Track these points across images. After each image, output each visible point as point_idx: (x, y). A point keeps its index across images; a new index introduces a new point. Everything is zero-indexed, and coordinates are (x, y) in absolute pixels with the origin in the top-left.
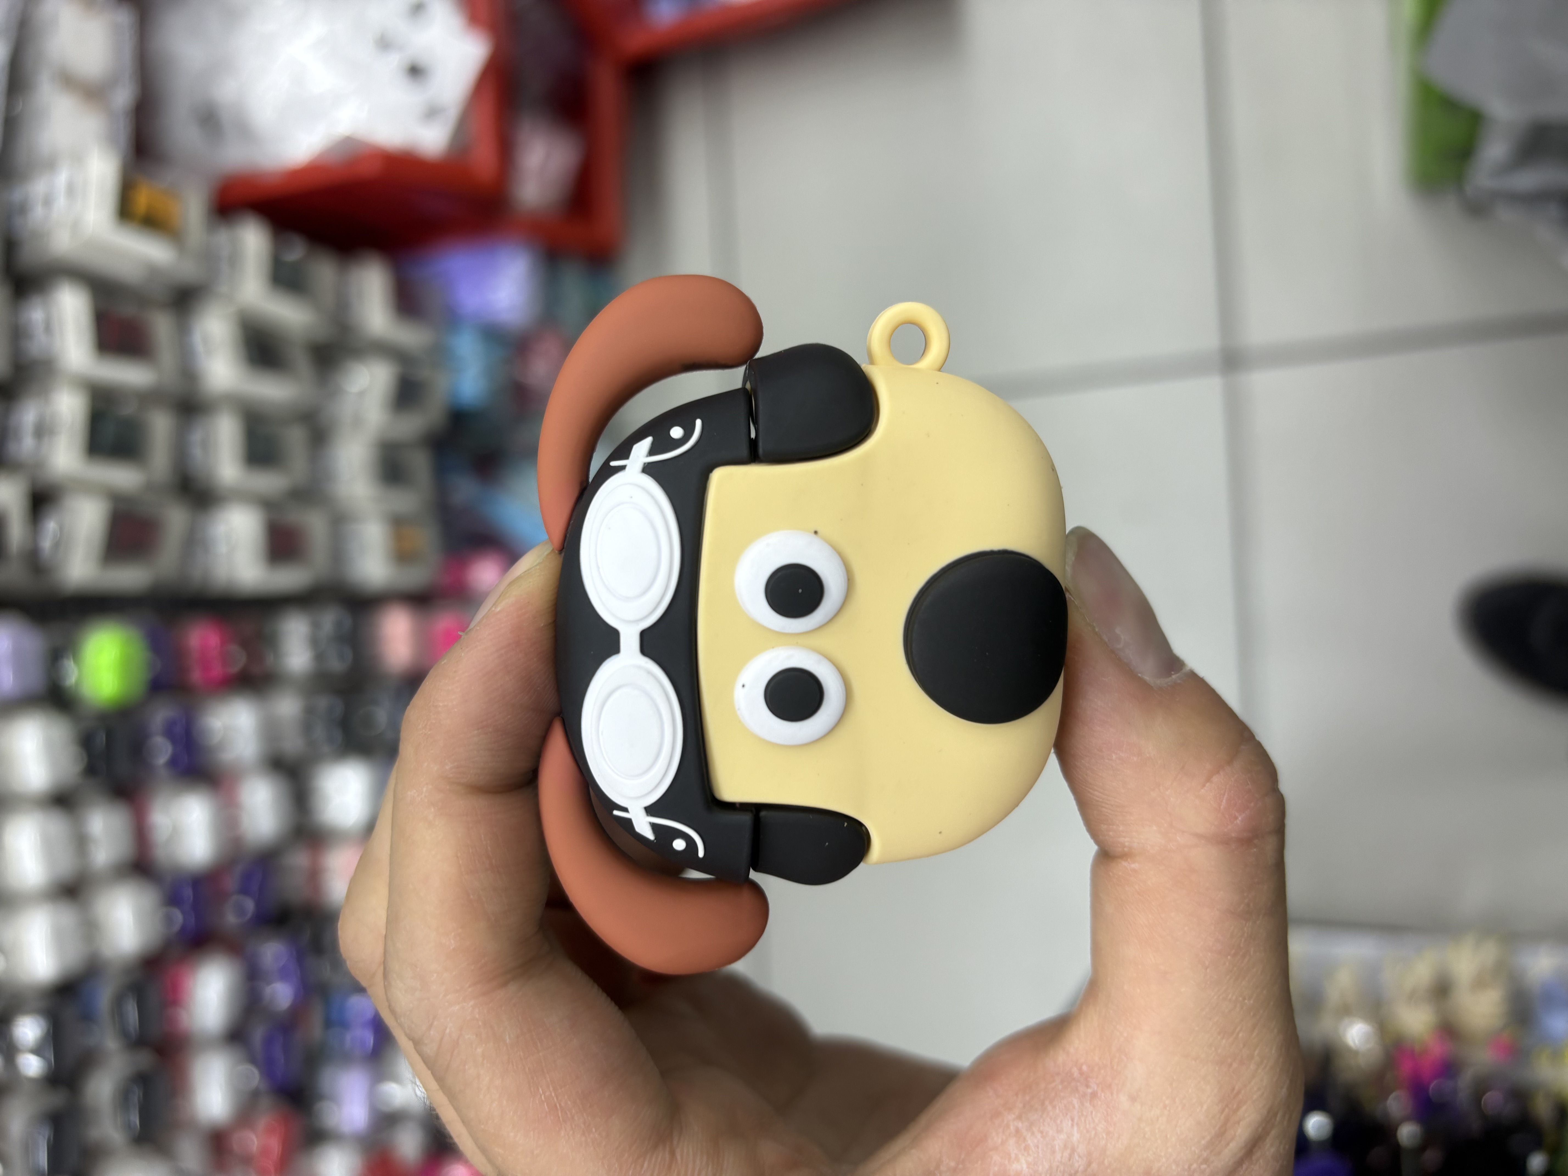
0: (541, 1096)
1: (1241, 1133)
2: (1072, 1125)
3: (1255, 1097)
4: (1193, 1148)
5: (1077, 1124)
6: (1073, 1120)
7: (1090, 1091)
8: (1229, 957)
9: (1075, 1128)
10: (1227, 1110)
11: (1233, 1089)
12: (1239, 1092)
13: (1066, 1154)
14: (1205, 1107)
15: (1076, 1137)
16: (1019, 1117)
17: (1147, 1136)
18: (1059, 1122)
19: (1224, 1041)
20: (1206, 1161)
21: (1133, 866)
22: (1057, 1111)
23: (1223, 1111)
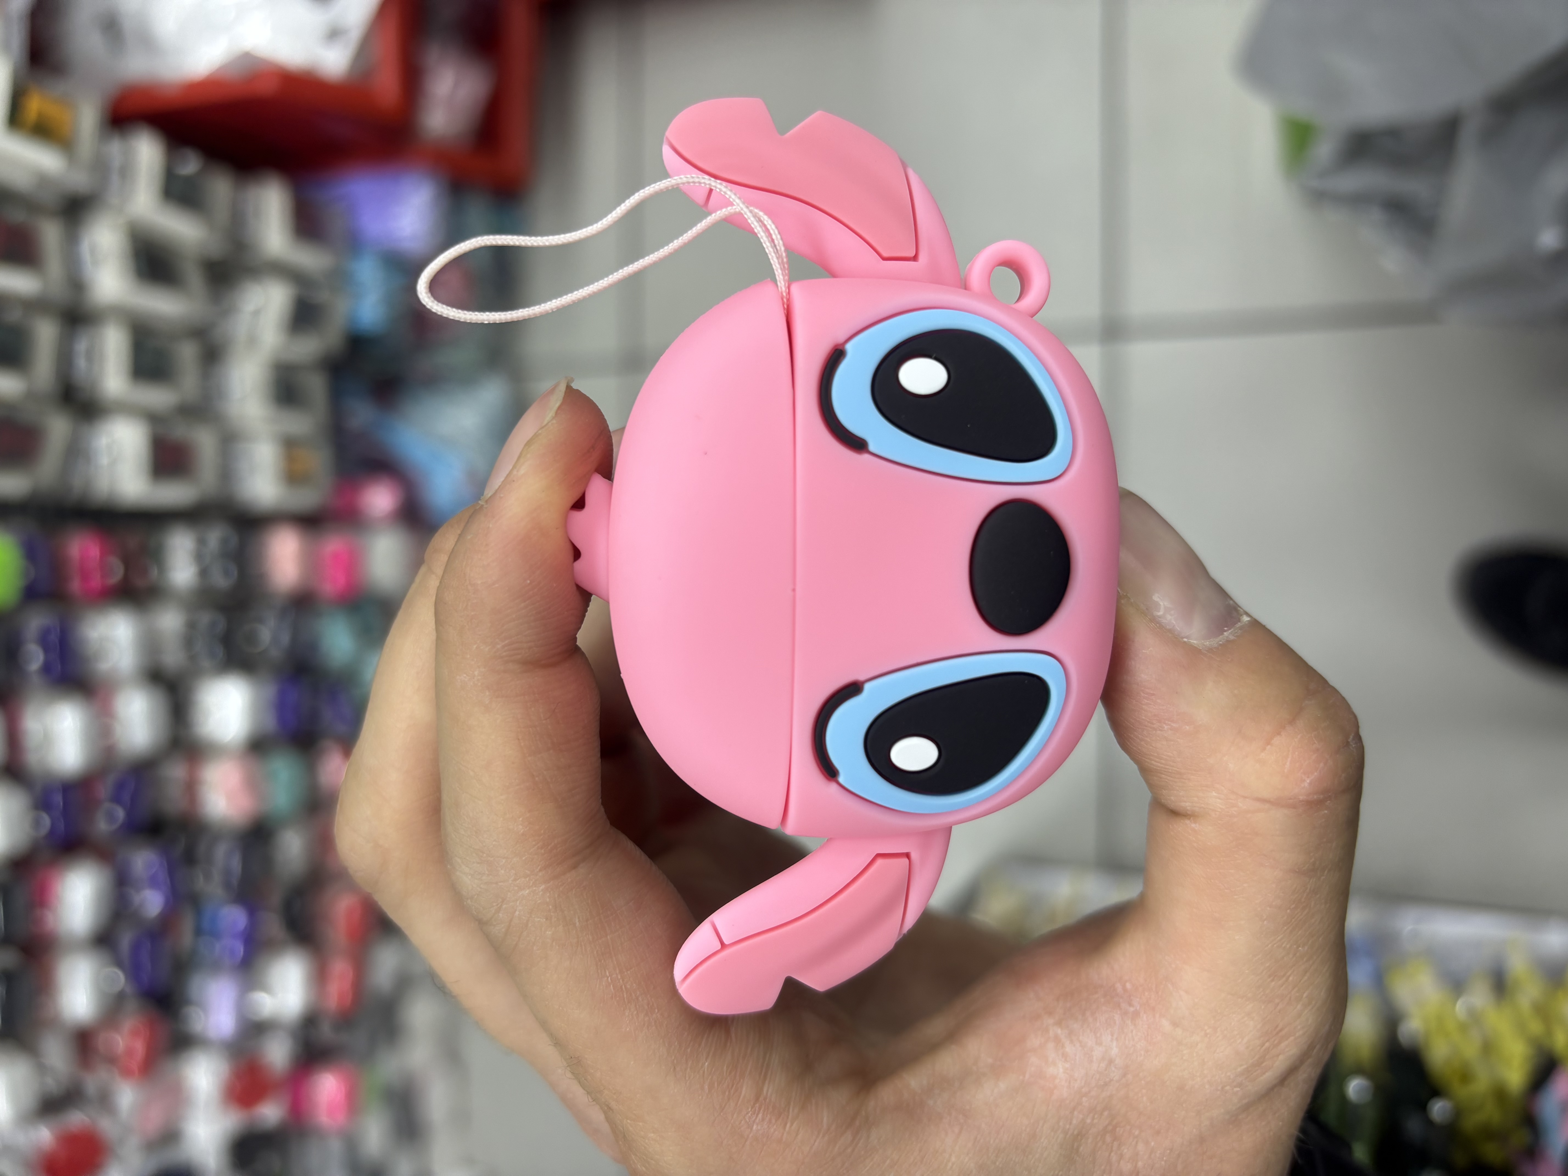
0: (608, 978)
1: (1280, 1062)
2: (1112, 1040)
3: (1297, 1034)
4: (1229, 1074)
5: (1117, 1039)
6: (1112, 1035)
7: (1132, 1009)
8: (1288, 911)
9: (1115, 1043)
10: (1267, 1044)
11: (1277, 1027)
12: (1281, 1030)
13: (1103, 1065)
14: (1245, 1040)
15: (1115, 1051)
16: (1059, 1023)
17: (1184, 1058)
18: (1098, 1035)
19: (1273, 983)
20: (1240, 1085)
21: (1193, 825)
22: (1098, 1024)
23: (1263, 1045)
